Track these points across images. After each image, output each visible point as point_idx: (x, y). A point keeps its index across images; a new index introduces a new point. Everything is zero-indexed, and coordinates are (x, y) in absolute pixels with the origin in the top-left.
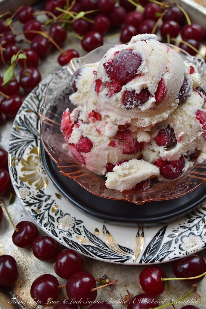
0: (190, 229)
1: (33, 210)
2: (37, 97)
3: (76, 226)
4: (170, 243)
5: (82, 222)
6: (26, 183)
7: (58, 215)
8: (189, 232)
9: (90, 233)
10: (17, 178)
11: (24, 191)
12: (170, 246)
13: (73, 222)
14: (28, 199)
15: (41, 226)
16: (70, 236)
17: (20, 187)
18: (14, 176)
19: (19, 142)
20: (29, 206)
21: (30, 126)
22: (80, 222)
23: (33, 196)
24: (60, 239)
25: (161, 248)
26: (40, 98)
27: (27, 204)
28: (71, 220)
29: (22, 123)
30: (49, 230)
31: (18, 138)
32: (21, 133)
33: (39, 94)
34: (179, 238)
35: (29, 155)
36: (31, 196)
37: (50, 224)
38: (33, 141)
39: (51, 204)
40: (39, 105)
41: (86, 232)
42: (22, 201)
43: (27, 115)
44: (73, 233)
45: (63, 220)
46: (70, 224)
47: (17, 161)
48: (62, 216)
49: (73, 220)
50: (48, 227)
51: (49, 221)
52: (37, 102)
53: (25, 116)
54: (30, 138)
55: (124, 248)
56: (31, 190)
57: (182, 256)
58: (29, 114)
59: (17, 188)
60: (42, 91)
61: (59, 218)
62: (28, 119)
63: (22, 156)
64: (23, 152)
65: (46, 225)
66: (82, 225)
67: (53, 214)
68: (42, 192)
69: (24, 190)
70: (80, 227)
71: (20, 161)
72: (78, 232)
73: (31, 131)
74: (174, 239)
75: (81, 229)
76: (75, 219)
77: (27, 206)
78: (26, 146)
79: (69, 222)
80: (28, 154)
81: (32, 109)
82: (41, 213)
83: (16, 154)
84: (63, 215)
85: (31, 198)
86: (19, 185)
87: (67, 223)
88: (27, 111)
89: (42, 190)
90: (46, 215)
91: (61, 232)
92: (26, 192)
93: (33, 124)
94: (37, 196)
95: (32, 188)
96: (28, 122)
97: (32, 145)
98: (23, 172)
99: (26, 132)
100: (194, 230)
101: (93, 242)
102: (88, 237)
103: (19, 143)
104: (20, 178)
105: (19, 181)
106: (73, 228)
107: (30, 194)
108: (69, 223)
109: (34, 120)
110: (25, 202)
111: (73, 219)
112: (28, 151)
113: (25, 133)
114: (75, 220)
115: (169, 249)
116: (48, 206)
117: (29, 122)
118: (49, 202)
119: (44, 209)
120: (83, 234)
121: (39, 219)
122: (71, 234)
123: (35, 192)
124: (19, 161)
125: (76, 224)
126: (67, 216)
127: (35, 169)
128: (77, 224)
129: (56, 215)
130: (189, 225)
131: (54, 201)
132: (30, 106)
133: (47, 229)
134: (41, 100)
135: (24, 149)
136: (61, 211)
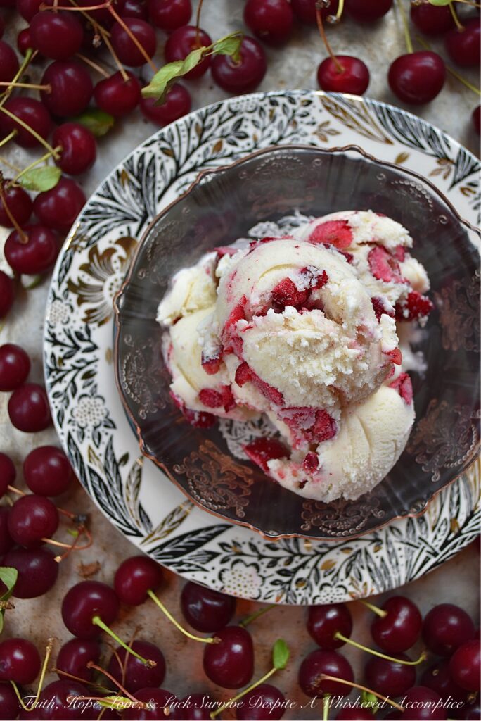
0: (261, 557)
1: (53, 356)
2: (201, 132)
3: (101, 429)
4: (214, 555)
5: (114, 427)
6: (73, 297)
7: (87, 391)
8: (255, 560)
9: (113, 454)
10: (64, 277)
11: (61, 310)
12: (210, 560)
13: (102, 418)
14: (58, 329)
15: (49, 391)
16: (81, 439)
17: (59, 299)
18: (60, 271)
19: (111, 207)
20: (50, 344)
21: (150, 186)
22: (111, 425)
23: (69, 330)
24: (62, 434)
25: (194, 553)
26: (206, 134)
27: (50, 338)
28: (100, 412)
29: (141, 170)
30: (56, 407)
31: (113, 198)
32: (125, 191)
33: (210, 126)
34: (233, 559)
35: (112, 245)
36: (67, 327)
37: (64, 398)
38: (135, 220)
39: (89, 363)
40: (194, 150)
41: (109, 448)
42: (46, 327)
43: (160, 158)
44: (89, 437)
45: (89, 403)
46: (94, 418)
47: (83, 244)
48: (92, 395)
49: (103, 414)
50: (58, 400)
51: (66, 391)
52: (195, 142)
53: (153, 157)
54: (134, 211)
55: (144, 513)
56: (73, 317)
57: (212, 587)
58: (164, 158)
59: (52, 298)
60: (220, 124)
61: (85, 395)
62: (154, 168)
63: (99, 238)
64: (106, 233)
65: (56, 396)
66: (110, 431)
67: (79, 382)
68: (88, 331)
69: (62, 308)
70: (107, 434)
71: (89, 248)
72: (97, 441)
73: (145, 199)
74: (224, 554)
75: (105, 439)
76: (108, 414)
77: (49, 341)
78: (117, 224)
79: (96, 412)
80: (110, 242)
81: (176, 150)
82: (63, 368)
83: (90, 227)
84: (95, 395)
85: (65, 331)
86: (59, 294)
87: (92, 412)
88: (163, 150)
89: (91, 326)
90: (68, 378)
91: (71, 423)
92: (63, 315)
93: (157, 185)
94: (76, 333)
95: (77, 313)
96: (151, 174)
97: (129, 229)
98: (81, 273)
99: (135, 193)
100: (262, 563)
101: (106, 471)
102: (106, 458)
103: (109, 210)
104: (70, 282)
105: (64, 286)
106: (95, 428)
107: (67, 322)
108: (94, 414)
109: (164, 178)
110: (49, 332)
111: (105, 413)
112: (114, 235)
113: (133, 195)
114: (106, 417)
115: (203, 563)
116: (82, 364)
117: (154, 176)
118: (89, 357)
119: (72, 365)
120: (102, 450)
121: (54, 377)
122: (83, 436)
123: (77, 325)
124: (88, 245)
125: (103, 423)
126: (99, 401)
127: (104, 281)
128: (106, 426)
129: (84, 387)
130: (264, 551)
131: (96, 360)
132: (176, 142)
133: (54, 402)
134: (206, 141)
135: (110, 227)
136: (96, 386)
